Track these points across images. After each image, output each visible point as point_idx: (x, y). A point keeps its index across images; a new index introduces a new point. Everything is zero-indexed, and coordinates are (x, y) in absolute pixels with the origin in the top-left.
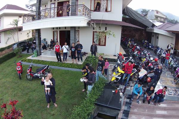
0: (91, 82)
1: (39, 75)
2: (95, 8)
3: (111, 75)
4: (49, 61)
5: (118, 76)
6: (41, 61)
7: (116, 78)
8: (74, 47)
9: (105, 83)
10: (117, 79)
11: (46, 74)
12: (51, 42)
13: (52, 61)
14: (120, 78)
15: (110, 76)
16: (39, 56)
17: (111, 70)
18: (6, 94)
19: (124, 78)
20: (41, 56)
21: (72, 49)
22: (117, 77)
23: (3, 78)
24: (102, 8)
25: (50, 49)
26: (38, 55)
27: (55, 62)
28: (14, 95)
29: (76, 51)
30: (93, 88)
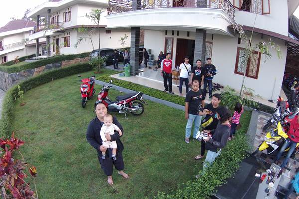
0: (218, 144)
1: (119, 107)
2: (241, 5)
3: (259, 137)
4: (148, 88)
5: (274, 143)
6: (133, 84)
7: (269, 145)
8: (199, 68)
9: (245, 152)
10: (270, 148)
11: (133, 108)
12: (159, 57)
13: (155, 88)
14: (275, 147)
15: (256, 138)
16: (133, 77)
17: (261, 126)
18: (45, 127)
19: (283, 149)
20: (136, 76)
21: (196, 71)
22: (271, 144)
23: (53, 101)
24: (253, 7)
25: (157, 68)
26: (131, 74)
27: (160, 90)
28: (58, 133)
29: (203, 76)
30: (218, 159)
